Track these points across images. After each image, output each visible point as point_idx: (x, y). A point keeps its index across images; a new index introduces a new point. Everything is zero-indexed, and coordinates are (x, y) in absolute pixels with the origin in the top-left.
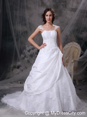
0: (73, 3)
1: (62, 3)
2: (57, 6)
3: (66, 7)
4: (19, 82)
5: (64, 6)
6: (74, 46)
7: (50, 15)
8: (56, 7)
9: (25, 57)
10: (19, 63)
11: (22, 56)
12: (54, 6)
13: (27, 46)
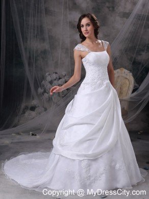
0: (125, 4)
1: (107, 4)
2: (99, 9)
3: (113, 10)
4: (31, 133)
5: (111, 9)
6: (123, 75)
7: (88, 25)
8: (97, 10)
9: (45, 91)
10: (34, 102)
11: (40, 90)
12: (93, 8)
13: (47, 74)
